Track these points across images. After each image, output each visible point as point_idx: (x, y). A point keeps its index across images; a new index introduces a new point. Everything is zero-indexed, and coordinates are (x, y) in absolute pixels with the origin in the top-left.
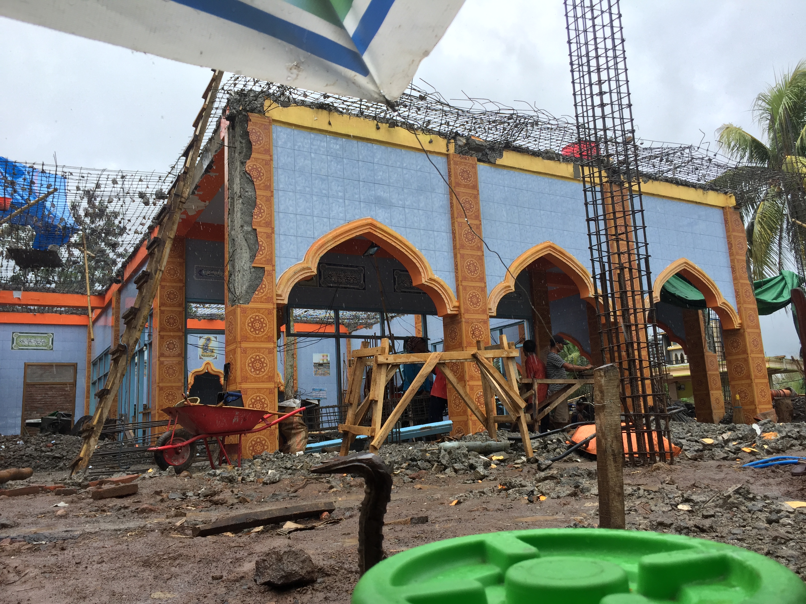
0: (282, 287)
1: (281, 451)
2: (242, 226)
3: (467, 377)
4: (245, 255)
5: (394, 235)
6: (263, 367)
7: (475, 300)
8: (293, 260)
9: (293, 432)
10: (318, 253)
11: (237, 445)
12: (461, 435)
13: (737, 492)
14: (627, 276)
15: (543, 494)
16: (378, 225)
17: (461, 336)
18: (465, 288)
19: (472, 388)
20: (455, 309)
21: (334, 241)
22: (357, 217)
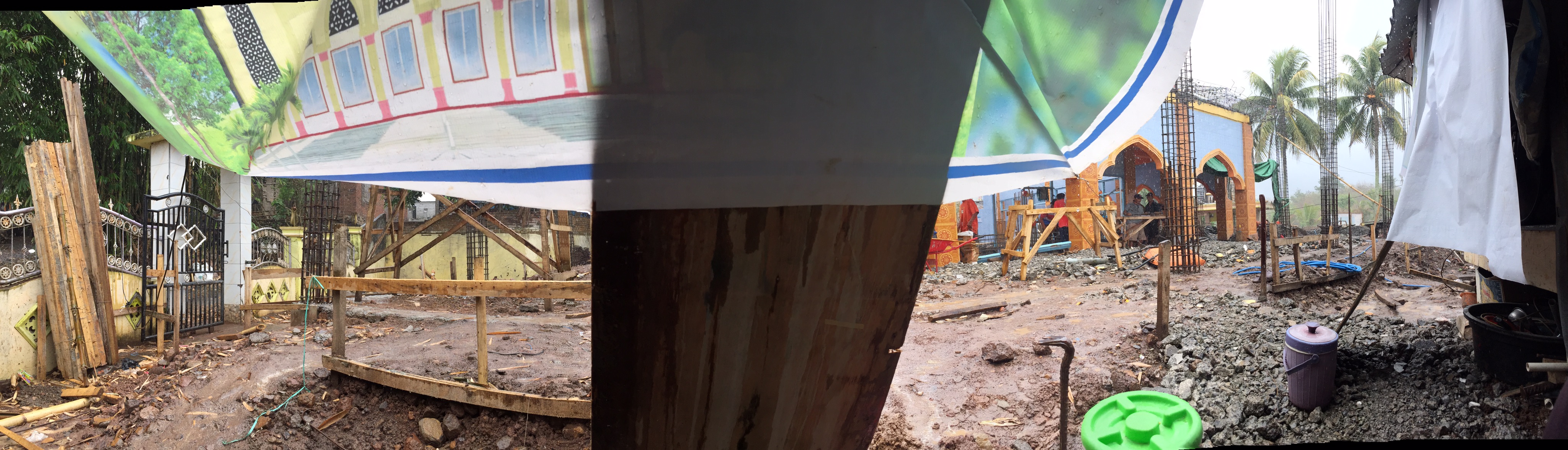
3: (1083, 220)
9: (969, 250)
12: (1077, 252)
13: (1226, 295)
14: (1183, 169)
15: (1128, 298)
19: (1086, 226)
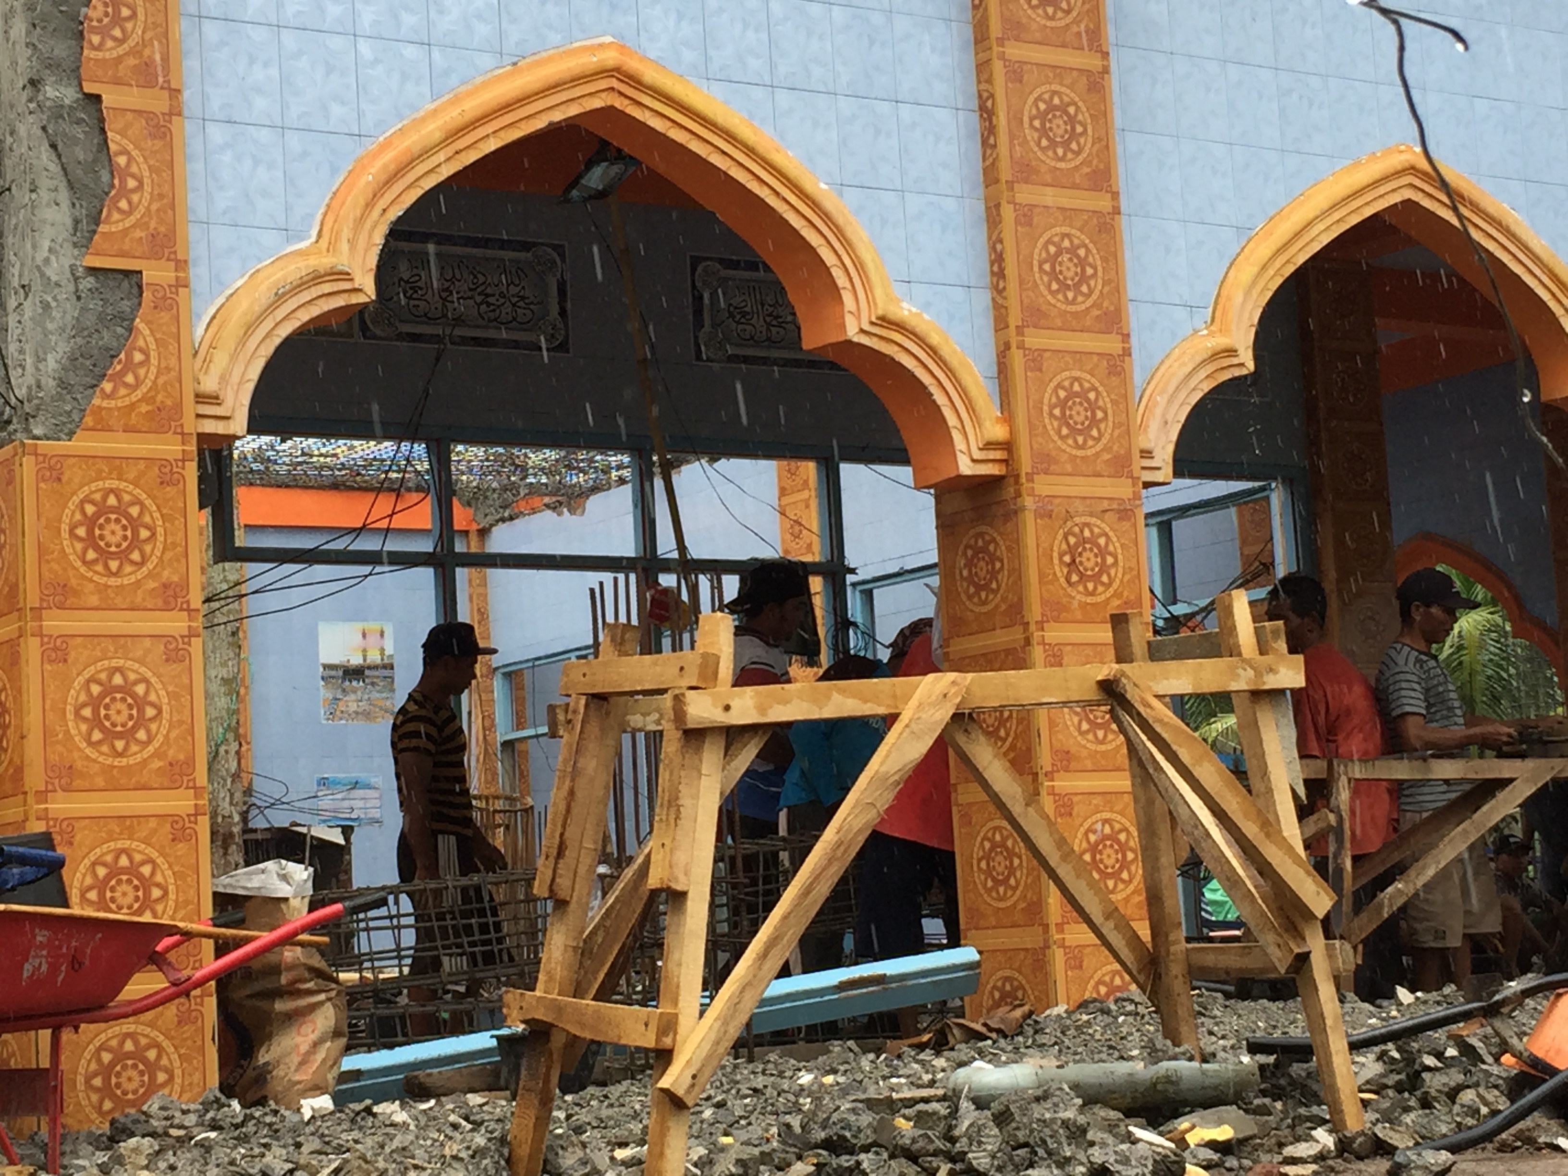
0: (220, 360)
1: (228, 1089)
2: (34, 83)
3: (1044, 759)
4: (50, 214)
5: (720, 120)
6: (141, 722)
7: (1079, 415)
8: (270, 238)
9: (280, 1006)
10: (382, 204)
11: (40, 1072)
12: (1018, 1013)
16: (650, 76)
17: (1018, 574)
18: (1035, 359)
19: (1066, 806)
20: (992, 455)
21: (450, 151)
22: (555, 38)
